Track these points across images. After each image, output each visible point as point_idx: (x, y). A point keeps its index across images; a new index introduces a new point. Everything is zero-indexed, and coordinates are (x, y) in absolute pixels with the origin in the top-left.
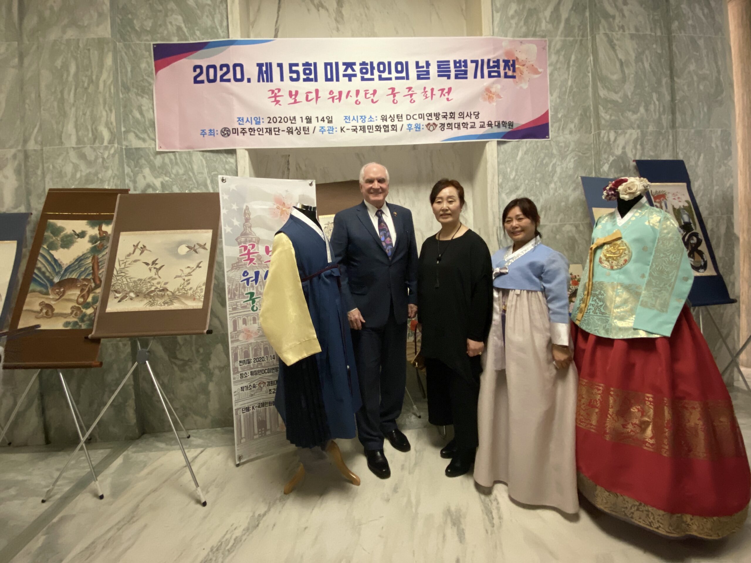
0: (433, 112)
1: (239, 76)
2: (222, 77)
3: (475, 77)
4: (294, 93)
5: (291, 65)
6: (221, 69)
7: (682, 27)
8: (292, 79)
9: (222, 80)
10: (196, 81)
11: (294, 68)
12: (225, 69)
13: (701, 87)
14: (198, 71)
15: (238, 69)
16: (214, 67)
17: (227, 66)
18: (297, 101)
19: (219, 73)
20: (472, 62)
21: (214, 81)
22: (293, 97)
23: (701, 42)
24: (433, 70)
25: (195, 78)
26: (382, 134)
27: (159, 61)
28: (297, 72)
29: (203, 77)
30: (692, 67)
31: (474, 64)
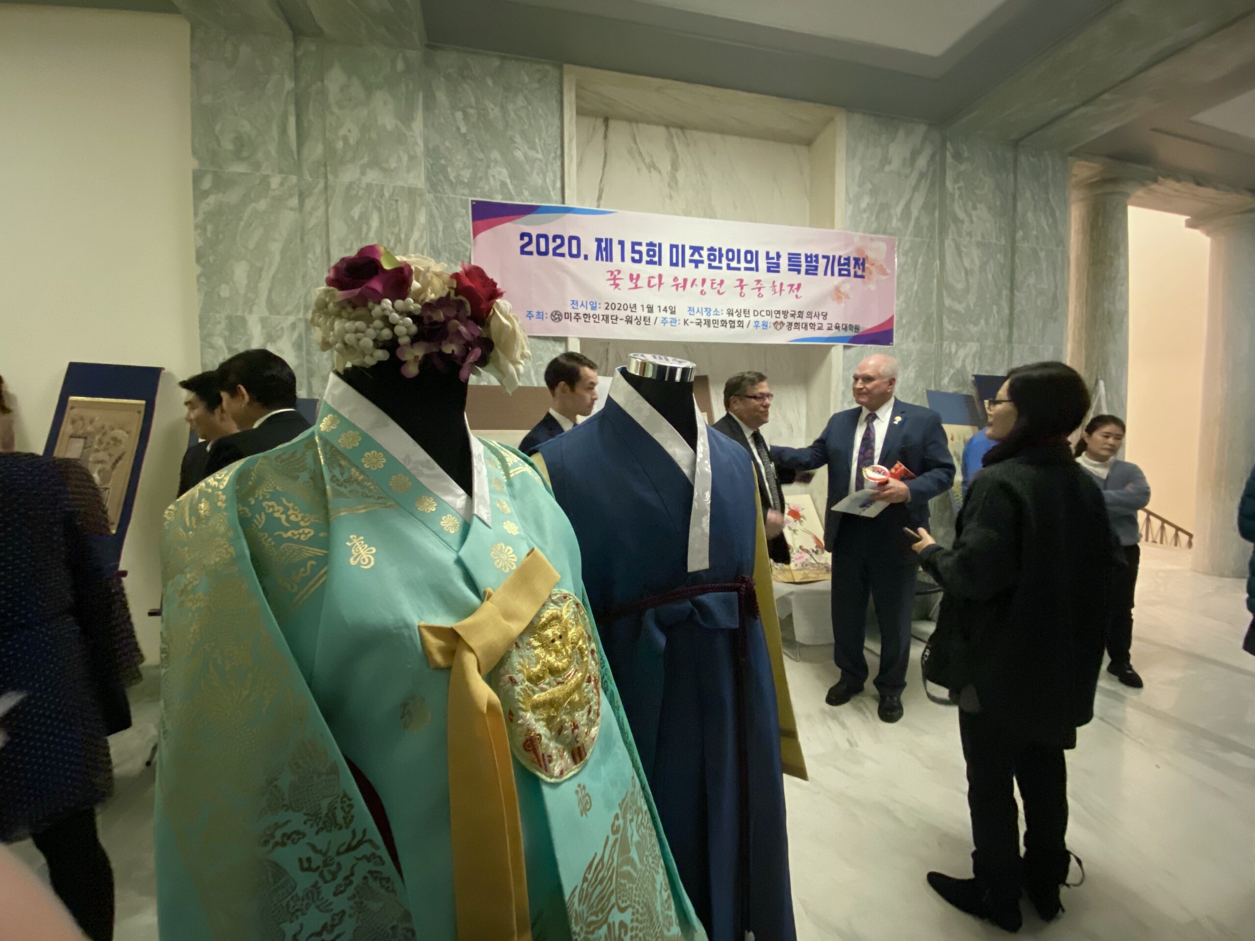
0: (781, 309)
1: (575, 251)
2: (555, 249)
3: (825, 274)
4: (635, 277)
5: (634, 244)
6: (554, 241)
7: (1025, 238)
8: (634, 260)
9: (555, 254)
10: (523, 252)
11: (637, 248)
12: (559, 241)
13: (1039, 302)
14: (526, 239)
15: (574, 242)
16: (546, 237)
17: (561, 237)
18: (639, 286)
19: (552, 245)
20: (824, 257)
21: (546, 253)
22: (634, 281)
23: (1042, 254)
24: (784, 262)
25: (523, 247)
26: (728, 330)
27: (479, 222)
28: (640, 253)
29: (532, 248)
30: (1032, 280)
31: (825, 260)
